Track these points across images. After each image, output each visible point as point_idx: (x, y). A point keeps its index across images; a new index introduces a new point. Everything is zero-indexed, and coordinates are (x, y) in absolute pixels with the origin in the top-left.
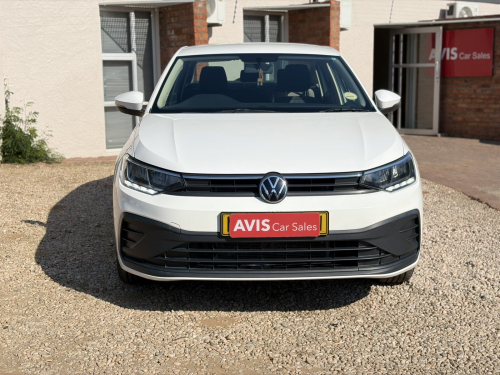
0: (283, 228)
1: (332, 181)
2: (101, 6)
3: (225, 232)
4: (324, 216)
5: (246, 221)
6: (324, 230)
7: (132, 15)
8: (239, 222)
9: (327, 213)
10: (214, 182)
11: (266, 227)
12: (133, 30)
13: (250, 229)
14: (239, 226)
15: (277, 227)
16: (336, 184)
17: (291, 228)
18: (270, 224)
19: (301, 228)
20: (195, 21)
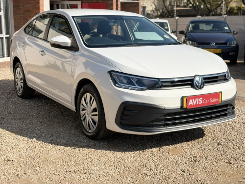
0: (207, 101)
1: (217, 77)
3: (185, 106)
4: (220, 93)
5: (193, 100)
6: (220, 100)
8: (191, 100)
11: (200, 102)
13: (195, 103)
14: (191, 103)
15: (205, 101)
16: (218, 79)
17: (210, 101)
18: (202, 100)
19: (213, 101)
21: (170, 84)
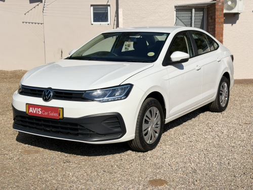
0: (46, 113)
1: (71, 94)
2: (175, 7)
3: (27, 112)
4: (61, 110)
5: (33, 108)
6: (61, 116)
7: (193, 10)
8: (31, 108)
9: (63, 109)
10: (31, 90)
11: (39, 112)
12: (193, 18)
13: (35, 112)
14: (31, 110)
15: (44, 113)
16: (73, 96)
17: (49, 114)
18: (41, 111)
19: (52, 114)
20: (216, 12)
21: (30, 91)
